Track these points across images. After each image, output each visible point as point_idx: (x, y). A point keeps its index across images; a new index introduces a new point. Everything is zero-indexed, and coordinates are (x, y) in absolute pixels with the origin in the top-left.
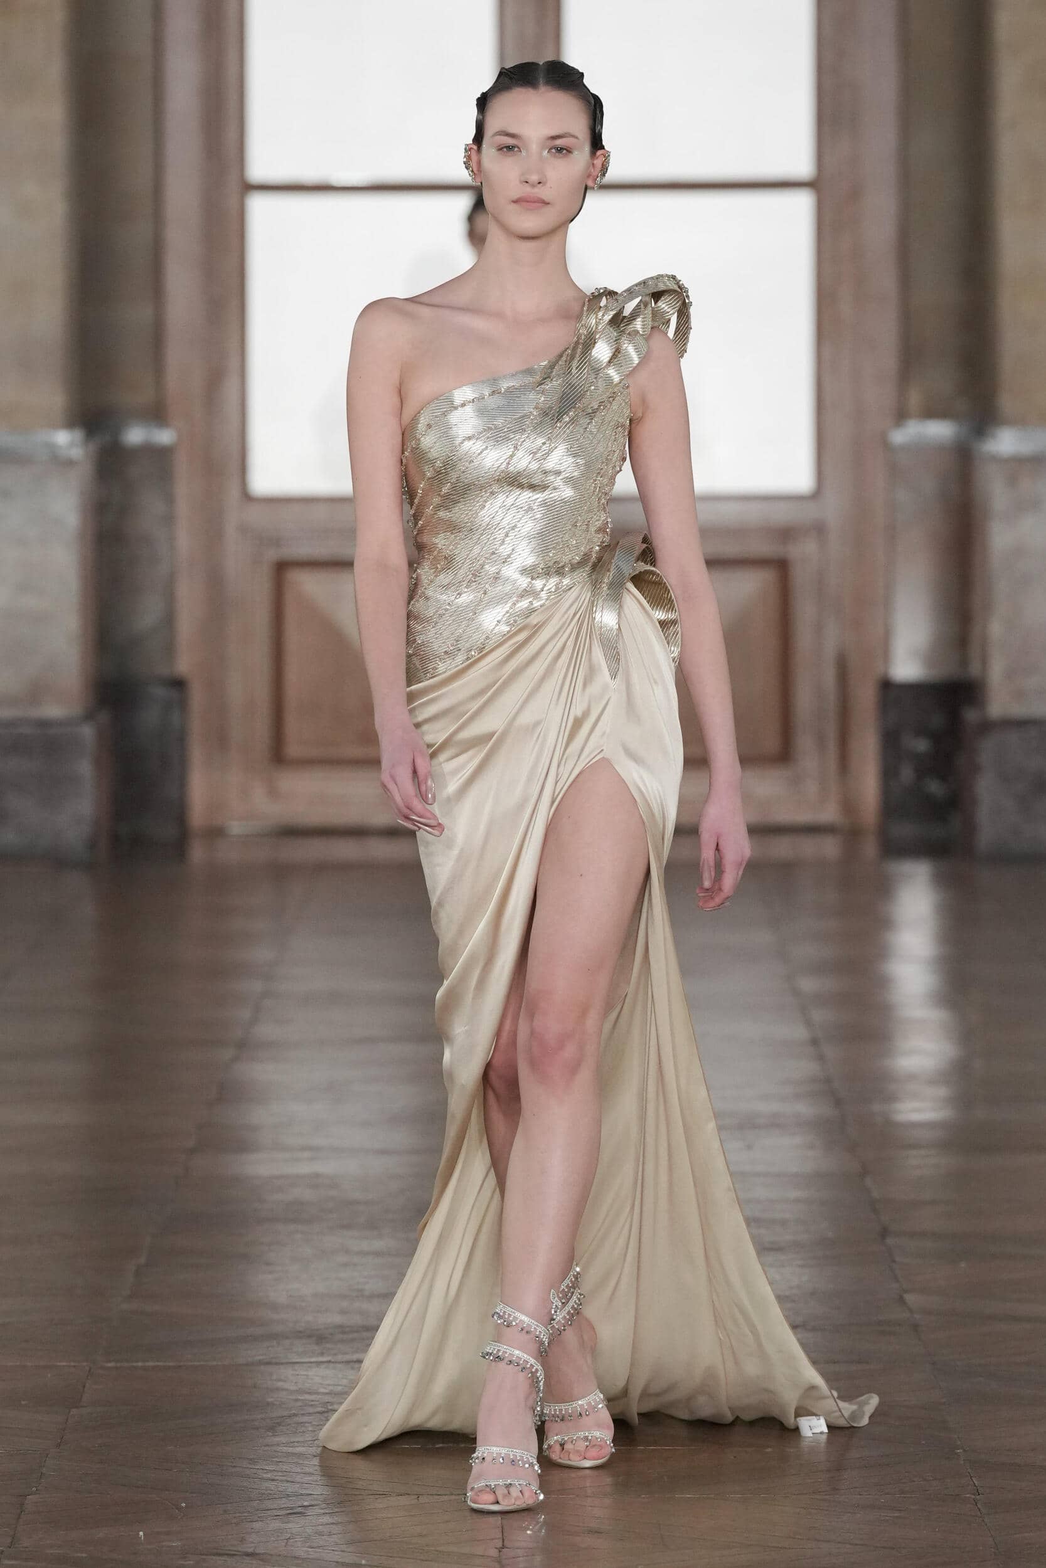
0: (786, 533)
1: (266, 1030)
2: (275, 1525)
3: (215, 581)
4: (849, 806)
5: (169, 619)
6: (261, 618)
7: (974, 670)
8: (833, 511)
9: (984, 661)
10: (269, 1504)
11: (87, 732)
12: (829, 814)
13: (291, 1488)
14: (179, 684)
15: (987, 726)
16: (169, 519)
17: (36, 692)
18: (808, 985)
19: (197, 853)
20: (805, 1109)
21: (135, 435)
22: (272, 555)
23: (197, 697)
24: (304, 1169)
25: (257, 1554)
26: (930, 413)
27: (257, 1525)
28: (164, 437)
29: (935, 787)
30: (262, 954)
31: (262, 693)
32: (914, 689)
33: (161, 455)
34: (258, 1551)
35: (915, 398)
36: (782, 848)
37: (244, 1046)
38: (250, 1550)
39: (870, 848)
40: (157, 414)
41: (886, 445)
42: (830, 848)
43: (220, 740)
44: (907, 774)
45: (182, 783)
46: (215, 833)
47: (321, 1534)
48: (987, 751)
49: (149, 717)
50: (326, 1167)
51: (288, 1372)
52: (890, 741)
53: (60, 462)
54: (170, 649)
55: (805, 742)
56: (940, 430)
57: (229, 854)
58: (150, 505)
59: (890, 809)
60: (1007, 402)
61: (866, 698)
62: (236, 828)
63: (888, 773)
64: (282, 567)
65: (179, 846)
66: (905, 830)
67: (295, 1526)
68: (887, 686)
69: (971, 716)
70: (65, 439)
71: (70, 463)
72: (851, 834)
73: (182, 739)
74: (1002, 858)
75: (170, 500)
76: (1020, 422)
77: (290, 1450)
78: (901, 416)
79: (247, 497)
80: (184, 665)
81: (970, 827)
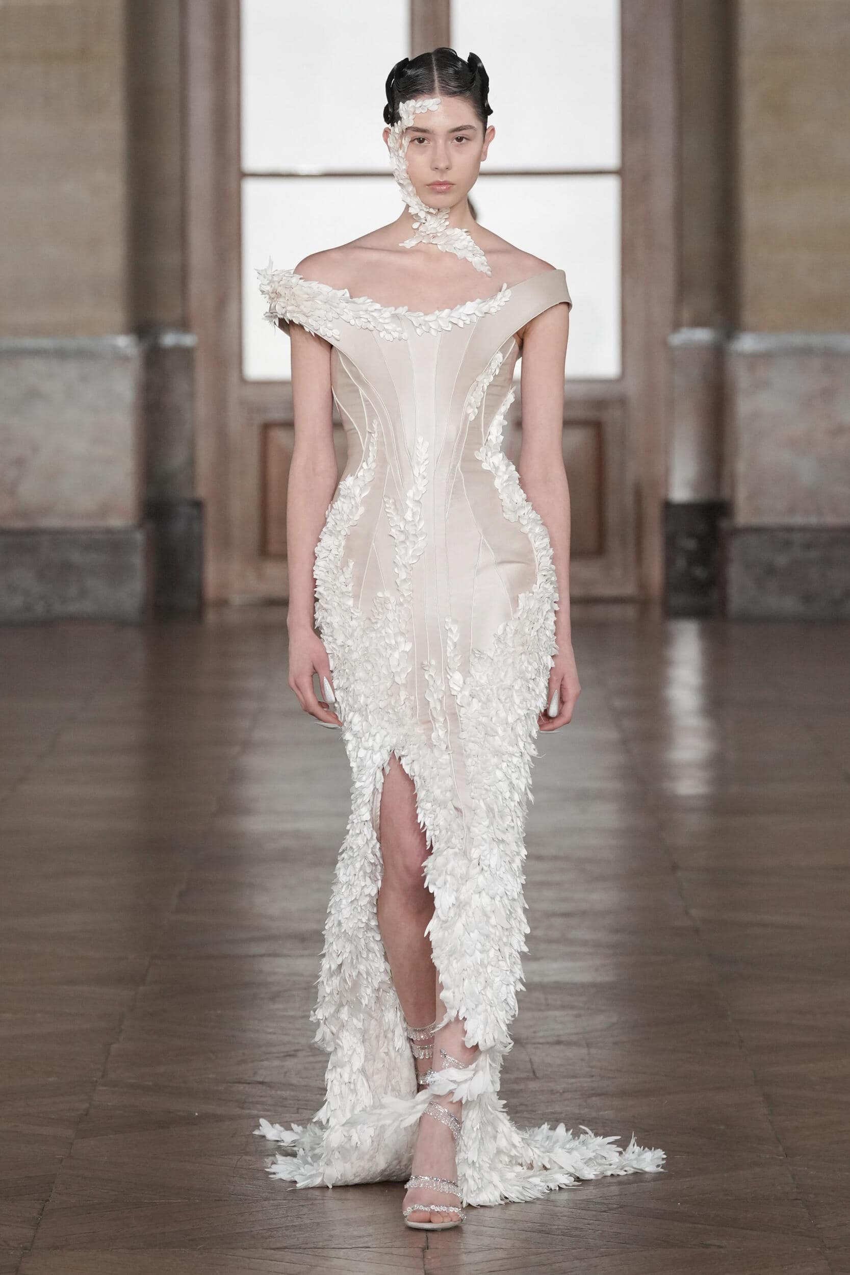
0: (600, 404)
1: (260, 734)
2: (276, 1063)
3: (222, 434)
4: (642, 585)
5: (192, 462)
6: (252, 459)
7: (726, 493)
8: (632, 388)
9: (733, 487)
10: (274, 1050)
11: (139, 537)
12: (629, 589)
13: (286, 1039)
14: (198, 505)
15: (735, 532)
16: (192, 395)
17: (104, 510)
18: (618, 703)
19: (211, 617)
20: (617, 785)
21: (169, 339)
22: (259, 419)
23: (211, 513)
24: (289, 826)
25: (266, 1083)
26: (697, 323)
27: (266, 1063)
28: (188, 340)
29: (699, 572)
30: (255, 684)
31: (253, 509)
32: (687, 508)
33: (186, 354)
34: (266, 1081)
35: (686, 315)
36: (599, 612)
37: (247, 745)
38: (261, 1080)
39: (656, 612)
40: (184, 326)
41: (665, 344)
42: (630, 612)
43: (226, 542)
44: (681, 563)
45: (200, 569)
46: (223, 603)
47: (306, 1069)
48: (735, 548)
49: (179, 527)
50: (304, 825)
51: (281, 961)
52: (670, 542)
53: (120, 358)
54: (192, 480)
55: (613, 542)
56: (702, 336)
57: (233, 617)
58: (180, 386)
59: (671, 585)
60: (748, 316)
61: (653, 513)
62: (237, 599)
63: (669, 562)
64: (267, 427)
65: (198, 612)
66: (680, 600)
67: (290, 1063)
68: (668, 507)
69: (724, 524)
70: (124, 343)
71: (126, 359)
72: (642, 602)
73: (200, 539)
74: (747, 619)
75: (192, 380)
76: (755, 329)
77: (285, 1013)
78: (677, 326)
79: (243, 381)
80: (202, 491)
81: (723, 601)
